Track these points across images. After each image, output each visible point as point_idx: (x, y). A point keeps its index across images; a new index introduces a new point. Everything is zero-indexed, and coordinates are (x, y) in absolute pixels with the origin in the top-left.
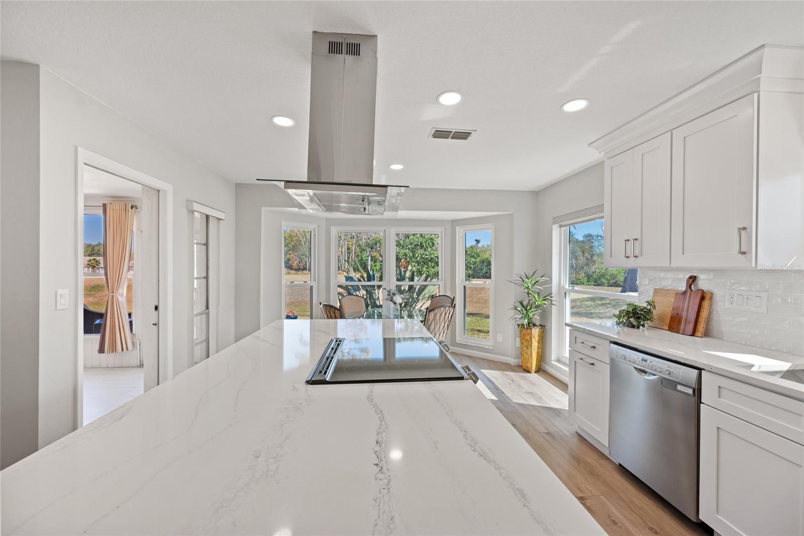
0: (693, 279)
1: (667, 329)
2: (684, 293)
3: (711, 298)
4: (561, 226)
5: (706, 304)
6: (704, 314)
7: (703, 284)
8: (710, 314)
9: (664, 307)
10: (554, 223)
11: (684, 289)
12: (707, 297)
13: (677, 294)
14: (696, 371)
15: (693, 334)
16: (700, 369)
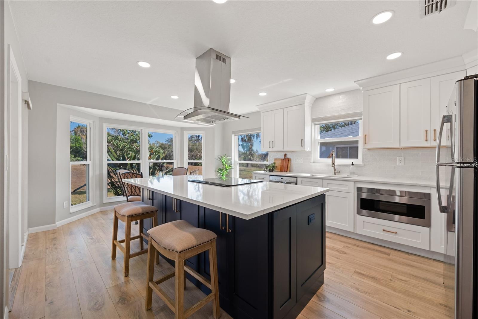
0: (286, 155)
1: (279, 171)
2: (284, 159)
3: (291, 160)
4: (235, 135)
5: (289, 162)
6: (289, 165)
7: (288, 156)
8: (290, 164)
9: (278, 164)
10: (233, 134)
11: (283, 158)
12: (290, 160)
13: (282, 160)
14: (296, 178)
15: (287, 172)
16: (297, 177)
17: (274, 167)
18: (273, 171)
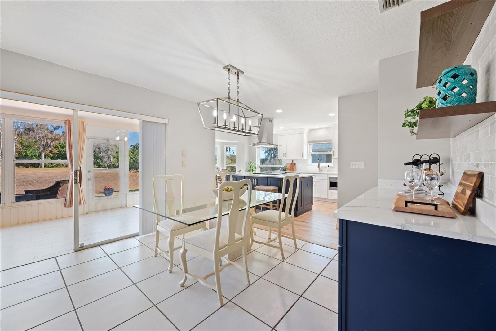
0: (293, 161)
2: (292, 164)
8: (296, 167)
9: (288, 166)
12: (295, 164)
15: (294, 171)
16: (300, 173)
17: (286, 168)
18: (285, 170)
